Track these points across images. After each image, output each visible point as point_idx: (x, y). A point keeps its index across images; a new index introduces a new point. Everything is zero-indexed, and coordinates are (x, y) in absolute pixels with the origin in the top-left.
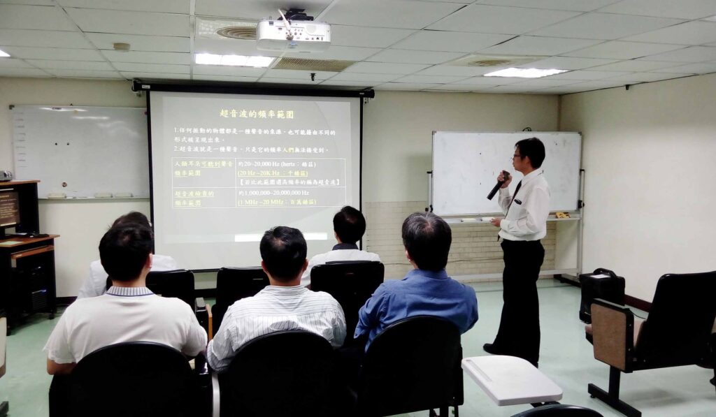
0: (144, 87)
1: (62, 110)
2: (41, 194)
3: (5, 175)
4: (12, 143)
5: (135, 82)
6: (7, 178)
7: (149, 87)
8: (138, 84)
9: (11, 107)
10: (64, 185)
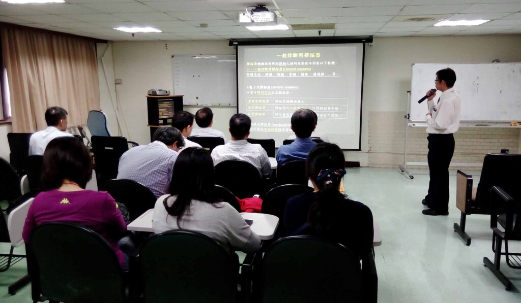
0: (234, 43)
1: (197, 57)
2: (185, 103)
3: (167, 92)
4: (173, 76)
5: (230, 41)
6: (168, 94)
7: (237, 43)
8: (231, 42)
9: (173, 56)
10: (197, 98)
